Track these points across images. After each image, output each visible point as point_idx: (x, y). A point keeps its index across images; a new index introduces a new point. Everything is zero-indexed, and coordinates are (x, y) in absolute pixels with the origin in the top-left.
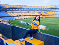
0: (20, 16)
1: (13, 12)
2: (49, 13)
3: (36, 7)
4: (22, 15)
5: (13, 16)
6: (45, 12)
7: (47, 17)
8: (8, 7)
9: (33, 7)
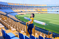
0: (22, 12)
1: (16, 9)
2: (43, 10)
3: (33, 6)
4: (23, 11)
5: (17, 12)
6: (40, 9)
7: (42, 13)
8: (12, 5)
9: (31, 6)
